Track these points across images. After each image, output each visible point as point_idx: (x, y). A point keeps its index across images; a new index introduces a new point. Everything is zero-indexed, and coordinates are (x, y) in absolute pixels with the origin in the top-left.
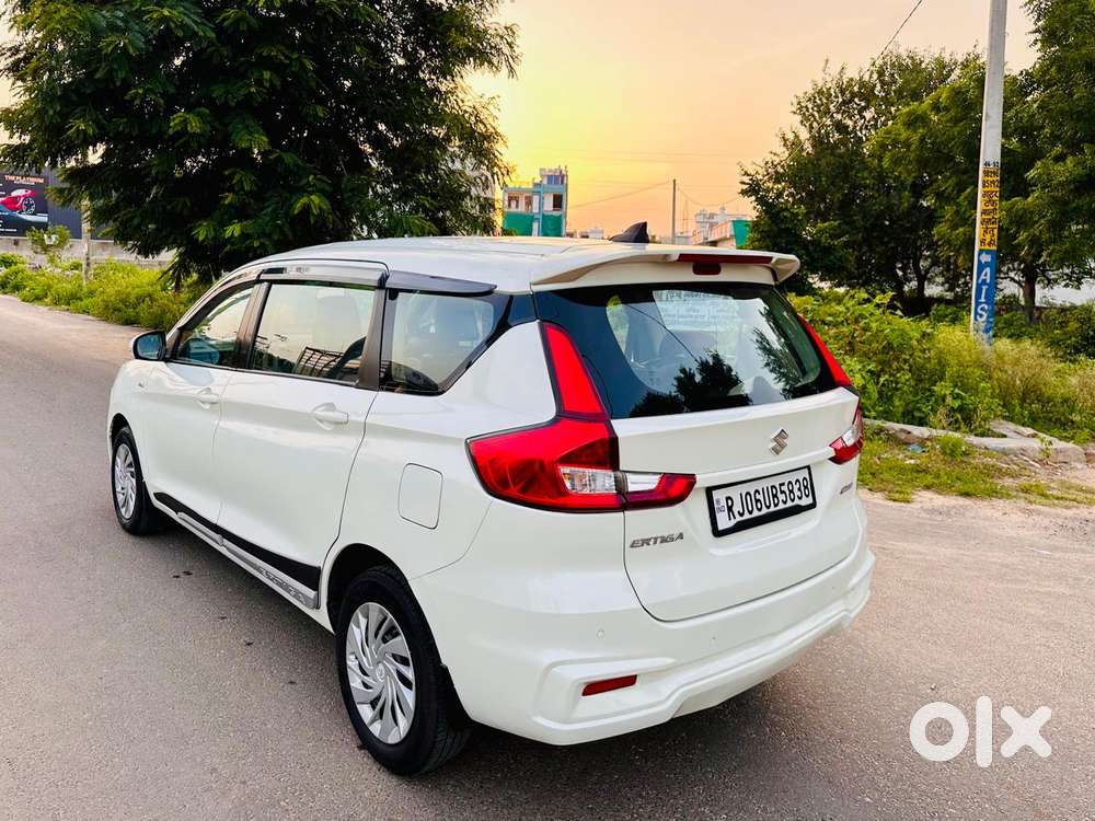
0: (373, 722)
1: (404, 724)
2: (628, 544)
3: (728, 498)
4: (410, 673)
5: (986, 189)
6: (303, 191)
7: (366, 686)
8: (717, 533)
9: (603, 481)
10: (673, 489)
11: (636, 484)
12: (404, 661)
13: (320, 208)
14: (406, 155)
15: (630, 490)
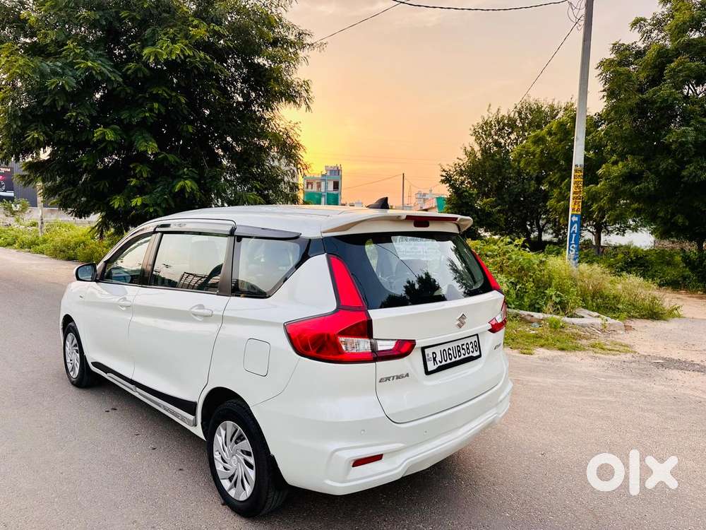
0: (230, 489)
1: (249, 489)
2: (378, 380)
3: (434, 353)
4: (252, 460)
5: (576, 180)
6: (180, 177)
7: (226, 469)
8: (428, 373)
9: (363, 345)
10: (403, 349)
11: (382, 346)
12: (248, 454)
13: (191, 188)
14: (245, 157)
15: (379, 350)
